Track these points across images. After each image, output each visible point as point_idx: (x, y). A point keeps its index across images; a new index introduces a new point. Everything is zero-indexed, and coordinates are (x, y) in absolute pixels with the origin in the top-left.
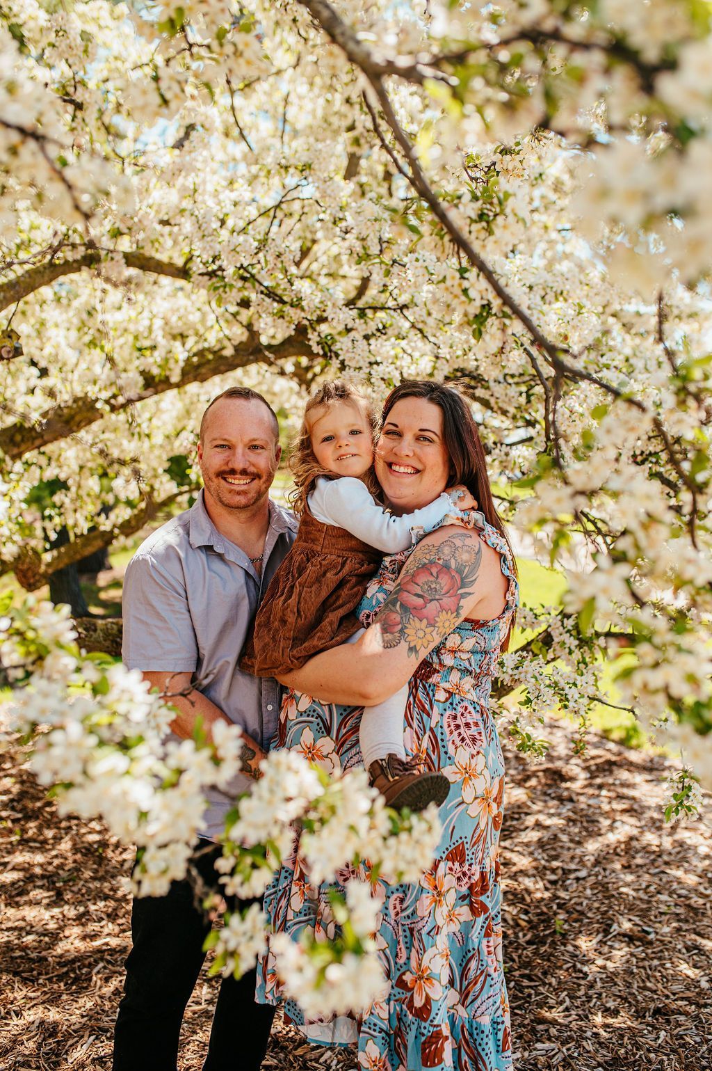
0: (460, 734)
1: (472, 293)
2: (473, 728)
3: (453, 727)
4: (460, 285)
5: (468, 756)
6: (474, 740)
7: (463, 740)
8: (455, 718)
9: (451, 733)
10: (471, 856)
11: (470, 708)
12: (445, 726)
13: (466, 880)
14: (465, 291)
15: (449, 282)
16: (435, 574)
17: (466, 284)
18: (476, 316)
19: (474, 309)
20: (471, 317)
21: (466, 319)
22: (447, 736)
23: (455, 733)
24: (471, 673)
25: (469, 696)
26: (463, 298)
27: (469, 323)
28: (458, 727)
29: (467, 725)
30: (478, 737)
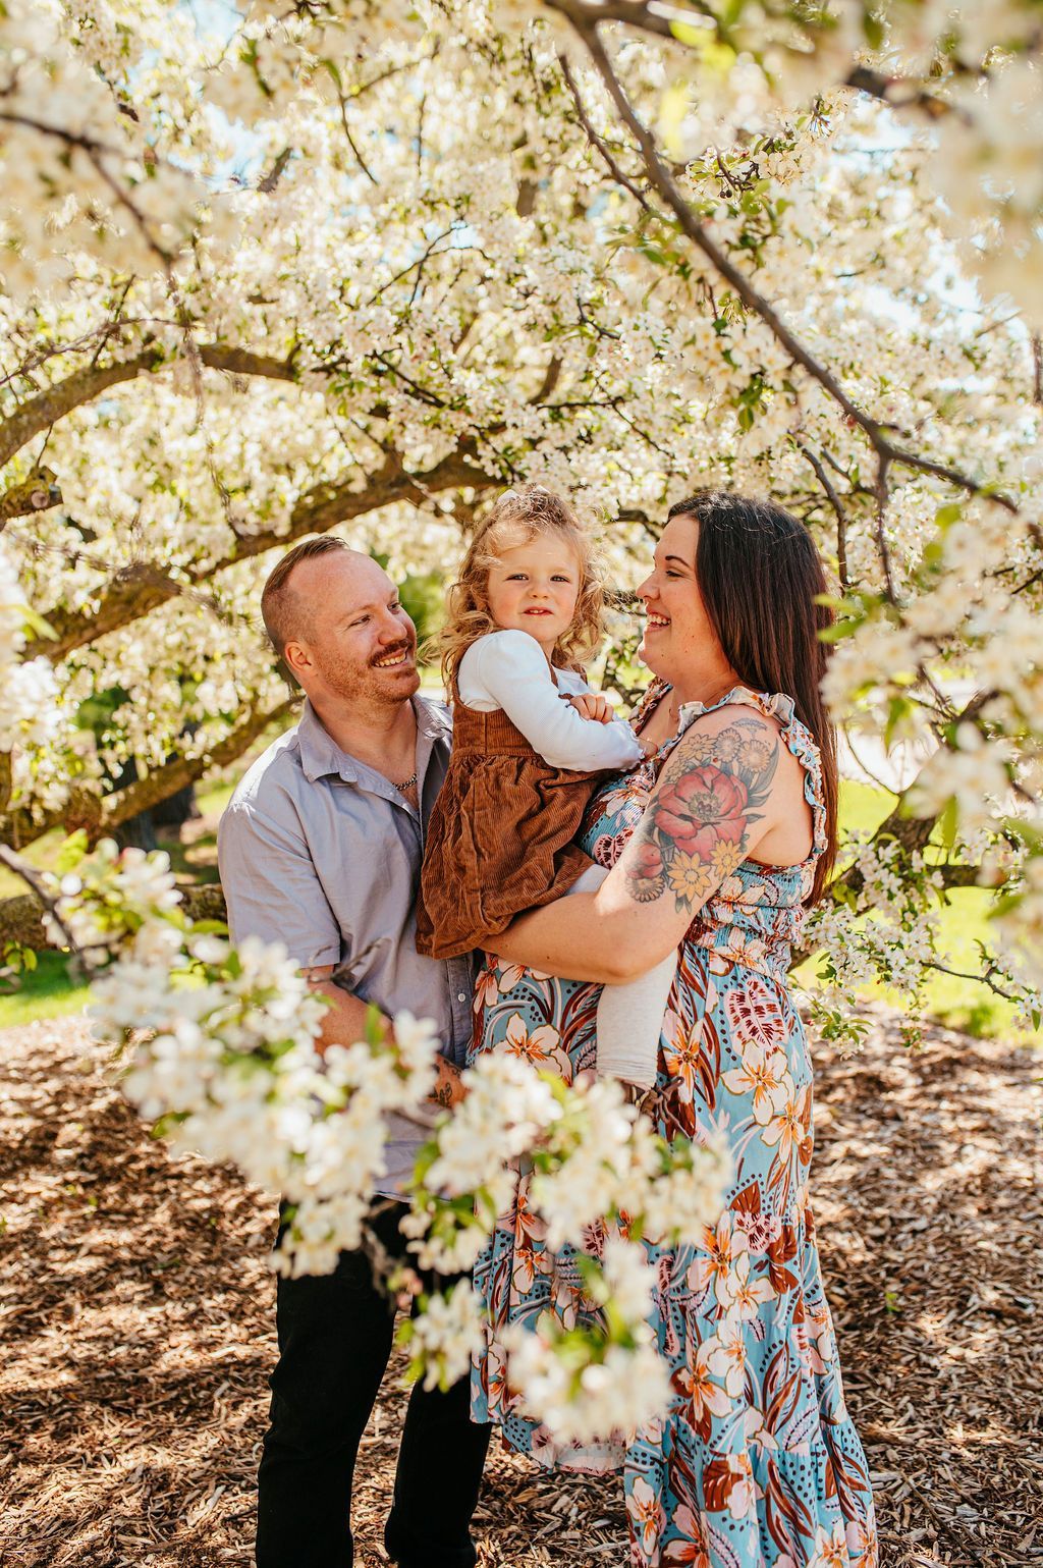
0: (749, 1023)
1: (736, 357)
2: (768, 1014)
3: (738, 1013)
4: (718, 346)
5: (762, 1055)
6: (768, 1031)
7: (754, 1031)
8: (742, 998)
9: (737, 1021)
10: (768, 1202)
11: (762, 985)
12: (727, 1010)
13: (762, 1239)
14: (726, 354)
15: (700, 344)
16: (709, 784)
17: (727, 344)
18: (743, 393)
19: (741, 381)
20: (736, 394)
21: (728, 398)
22: (731, 1026)
23: (743, 1021)
24: (760, 935)
25: (758, 968)
26: (724, 365)
27: (733, 404)
28: (746, 1012)
29: (759, 1009)
30: (774, 1027)
